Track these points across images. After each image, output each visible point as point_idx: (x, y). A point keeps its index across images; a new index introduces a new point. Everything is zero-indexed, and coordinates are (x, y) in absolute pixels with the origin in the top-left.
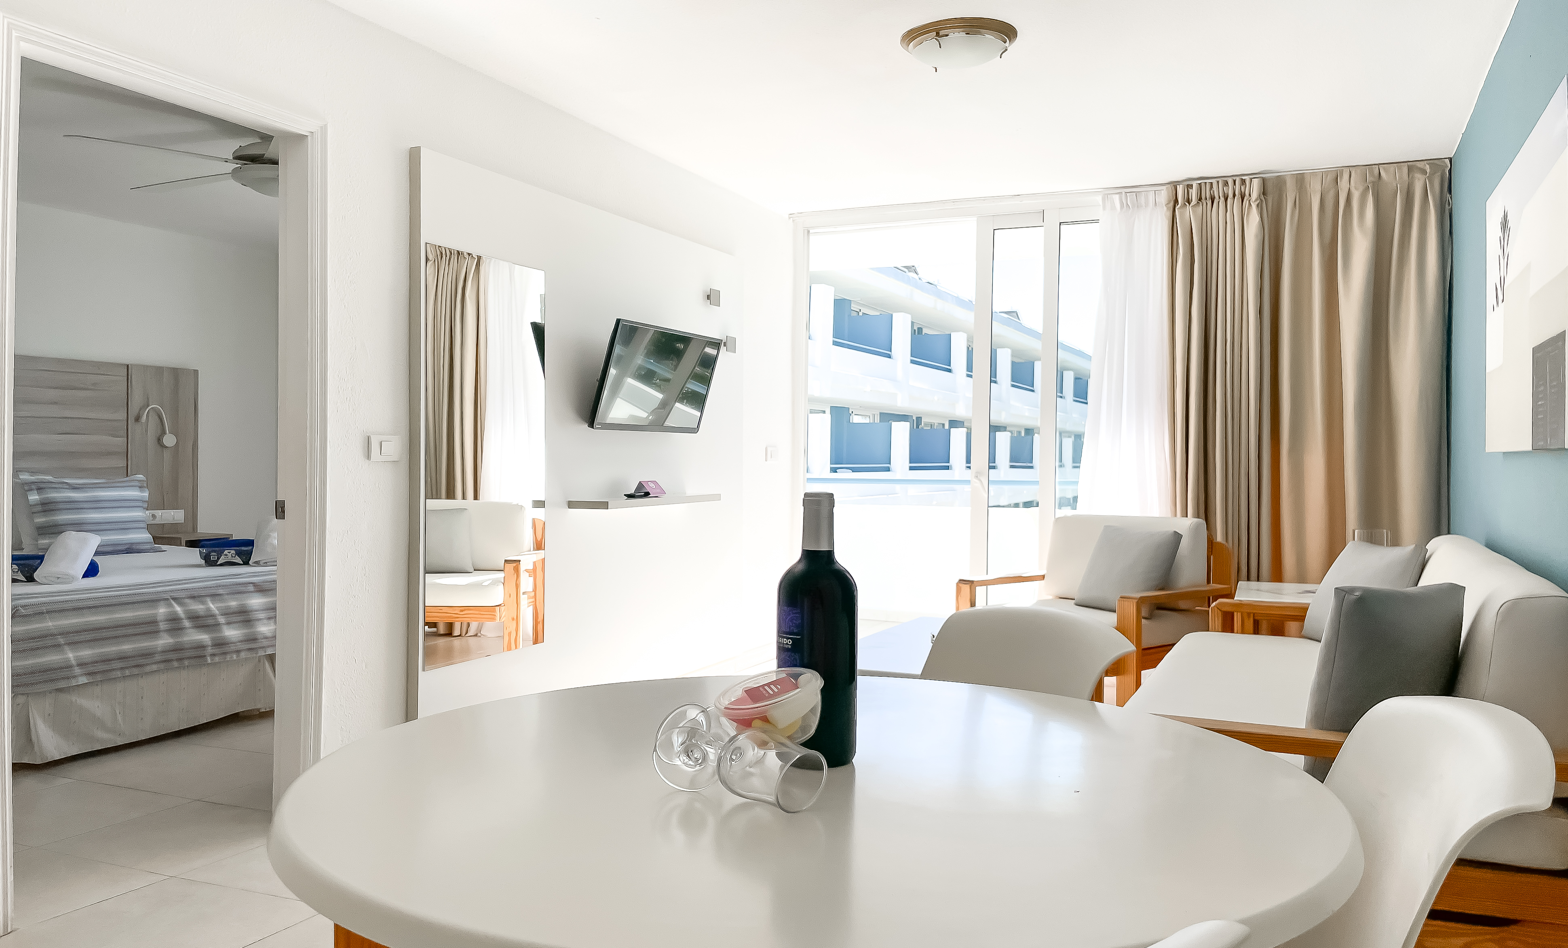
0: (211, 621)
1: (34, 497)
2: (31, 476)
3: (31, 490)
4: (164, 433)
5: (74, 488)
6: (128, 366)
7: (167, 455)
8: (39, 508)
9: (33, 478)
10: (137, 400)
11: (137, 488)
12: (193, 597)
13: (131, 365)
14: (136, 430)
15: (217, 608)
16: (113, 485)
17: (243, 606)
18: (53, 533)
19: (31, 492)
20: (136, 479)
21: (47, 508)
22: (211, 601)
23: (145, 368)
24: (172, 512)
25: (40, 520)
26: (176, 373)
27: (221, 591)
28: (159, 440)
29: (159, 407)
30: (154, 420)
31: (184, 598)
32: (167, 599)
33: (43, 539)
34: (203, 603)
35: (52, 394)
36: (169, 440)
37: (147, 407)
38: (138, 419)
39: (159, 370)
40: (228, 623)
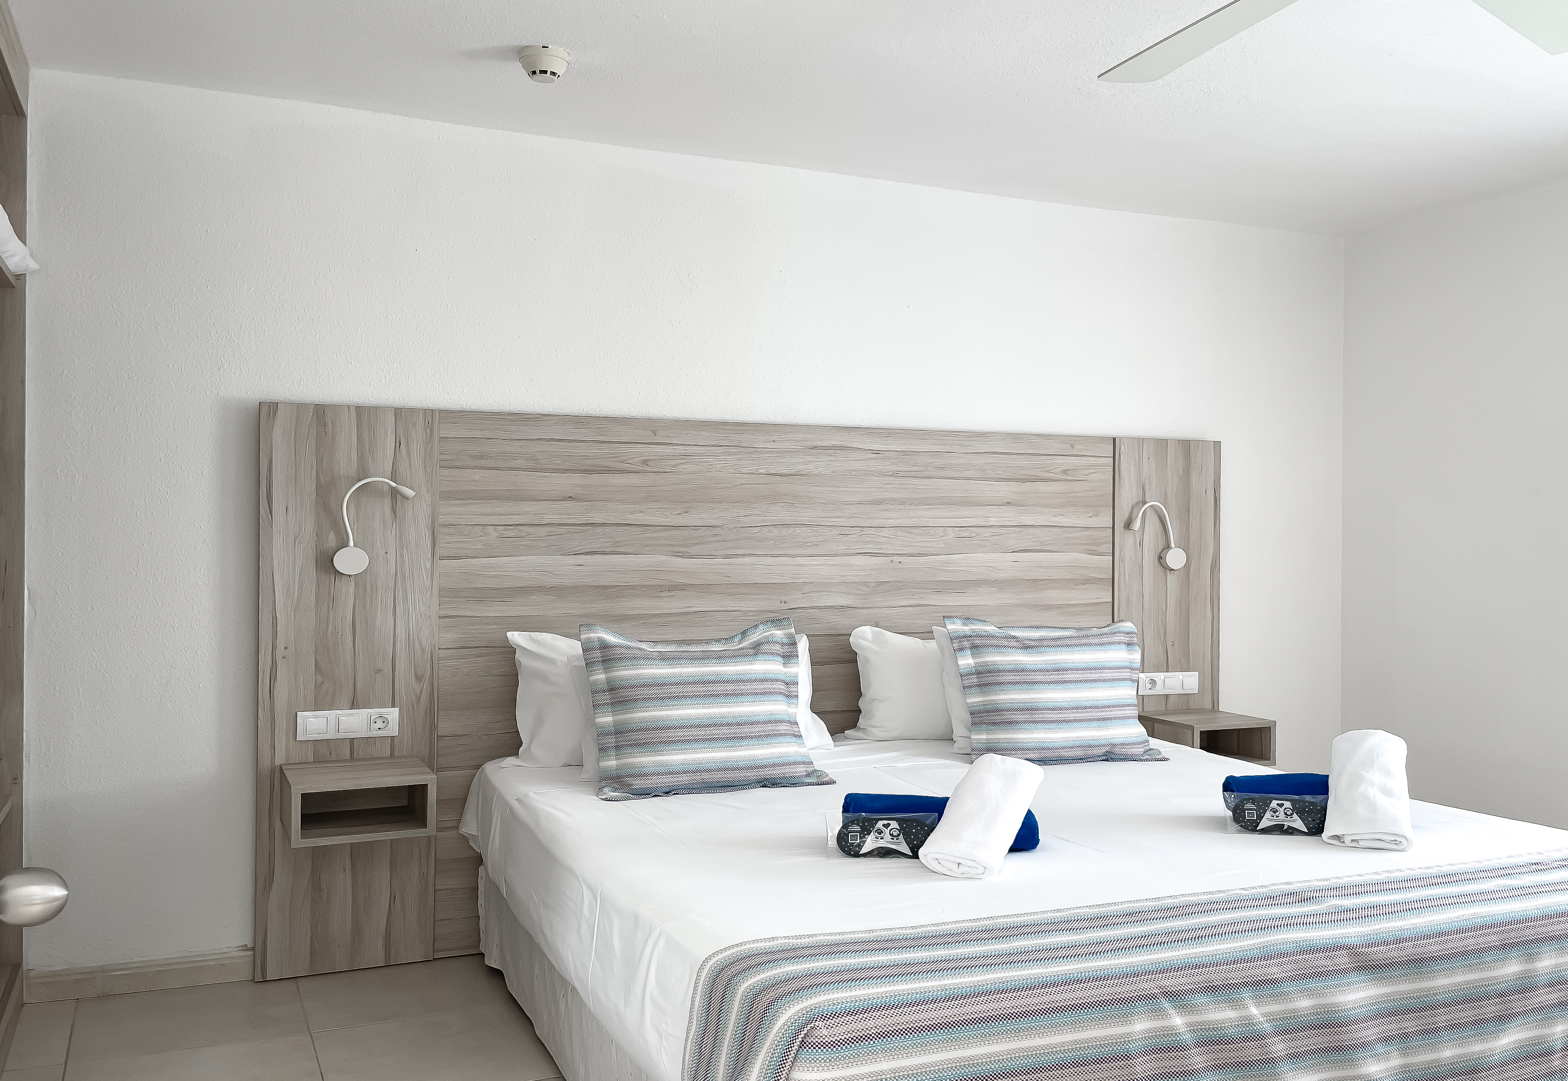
0: (1252, 1052)
1: (967, 661)
2: (964, 625)
3: (961, 649)
4: (1168, 547)
5: (1027, 646)
6: (1114, 439)
7: (1172, 581)
8: (974, 680)
9: (967, 629)
10: (1127, 496)
11: (1124, 646)
12: (1211, 989)
13: (1120, 438)
14: (1126, 543)
15: (1264, 1015)
16: (1087, 641)
17: (1329, 1010)
18: (994, 724)
19: (962, 653)
20: (1123, 629)
21: (984, 680)
22: (1254, 998)
23: (1140, 441)
24: (1180, 675)
25: (976, 699)
26: (1186, 446)
27: (1274, 971)
28: (1161, 559)
29: (1159, 504)
30: (1152, 523)
31: (1192, 992)
32: (1154, 997)
33: (979, 732)
34: (1236, 1004)
35: (1005, 490)
36: (1176, 558)
37: (1143, 505)
38: (1128, 525)
39: (1162, 444)
40: (1294, 1057)
